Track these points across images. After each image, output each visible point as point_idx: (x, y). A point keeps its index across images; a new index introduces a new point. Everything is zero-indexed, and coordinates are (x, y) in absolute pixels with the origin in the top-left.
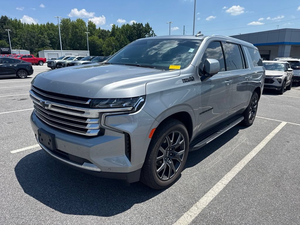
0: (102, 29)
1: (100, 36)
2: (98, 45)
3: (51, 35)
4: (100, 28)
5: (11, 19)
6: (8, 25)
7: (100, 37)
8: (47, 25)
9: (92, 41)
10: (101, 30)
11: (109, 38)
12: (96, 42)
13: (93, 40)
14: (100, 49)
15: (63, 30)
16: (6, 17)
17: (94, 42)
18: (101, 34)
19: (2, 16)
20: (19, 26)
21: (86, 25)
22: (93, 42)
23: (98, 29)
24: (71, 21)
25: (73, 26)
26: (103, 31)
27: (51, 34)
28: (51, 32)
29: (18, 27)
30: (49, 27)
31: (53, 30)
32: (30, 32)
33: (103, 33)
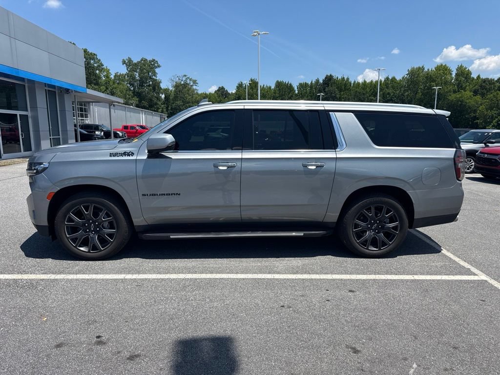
0: (484, 78)
1: (478, 90)
2: (469, 107)
3: (388, 96)
4: (479, 76)
5: (337, 78)
6: (331, 86)
7: (476, 93)
8: (385, 80)
9: (458, 101)
10: (482, 79)
11: (495, 93)
12: (466, 102)
13: (461, 99)
14: (472, 115)
15: (410, 85)
16: (331, 75)
17: (462, 101)
18: (479, 88)
19: (327, 75)
20: (346, 86)
21: (451, 74)
22: (460, 103)
23: (475, 78)
24: (426, 70)
25: (426, 77)
26: (485, 81)
27: (389, 94)
28: (390, 91)
29: (345, 88)
30: (388, 84)
31: (393, 87)
32: (358, 93)
33: (483, 84)
